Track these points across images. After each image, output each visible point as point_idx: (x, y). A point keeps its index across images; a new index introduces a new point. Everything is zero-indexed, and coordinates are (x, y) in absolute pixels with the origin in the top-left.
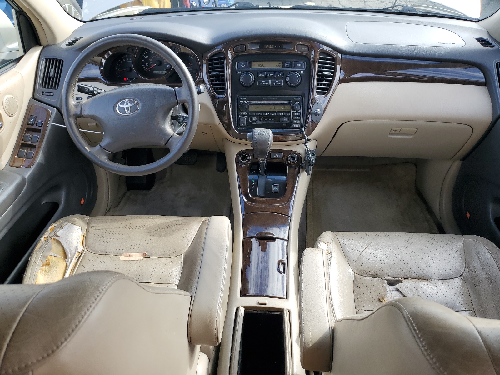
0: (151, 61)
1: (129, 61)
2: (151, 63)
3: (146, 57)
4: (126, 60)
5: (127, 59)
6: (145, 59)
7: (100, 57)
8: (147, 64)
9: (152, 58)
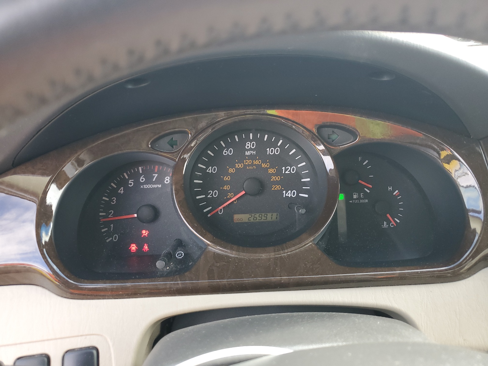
0: (227, 183)
1: (150, 186)
2: (225, 188)
3: (210, 170)
4: (137, 183)
5: (142, 179)
6: (205, 176)
7: (43, 174)
8: (214, 194)
9: (231, 170)
